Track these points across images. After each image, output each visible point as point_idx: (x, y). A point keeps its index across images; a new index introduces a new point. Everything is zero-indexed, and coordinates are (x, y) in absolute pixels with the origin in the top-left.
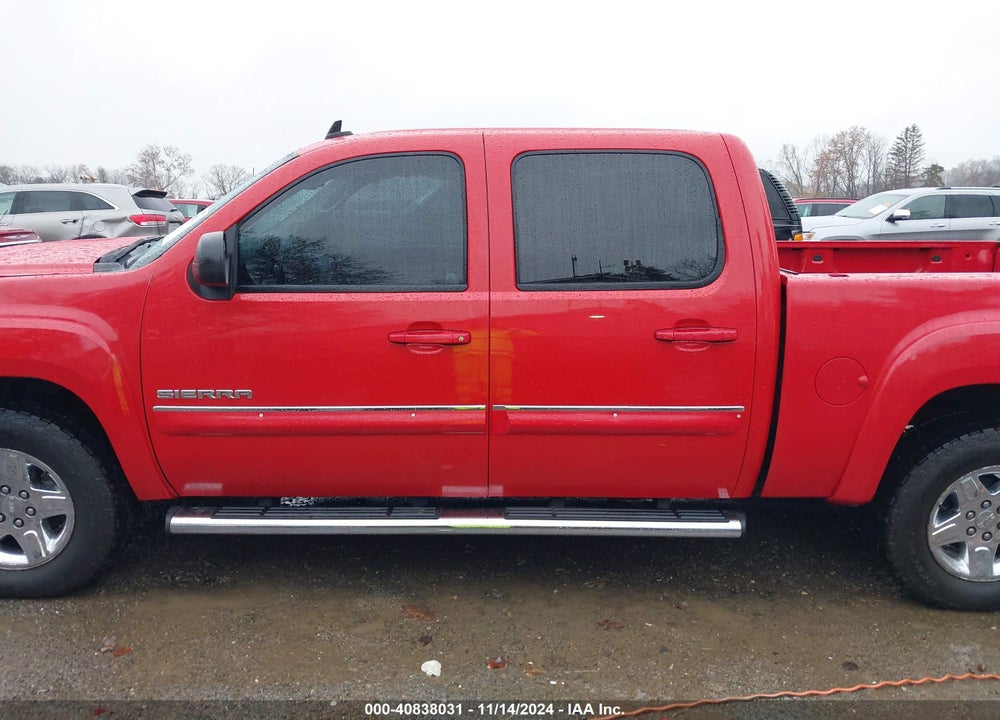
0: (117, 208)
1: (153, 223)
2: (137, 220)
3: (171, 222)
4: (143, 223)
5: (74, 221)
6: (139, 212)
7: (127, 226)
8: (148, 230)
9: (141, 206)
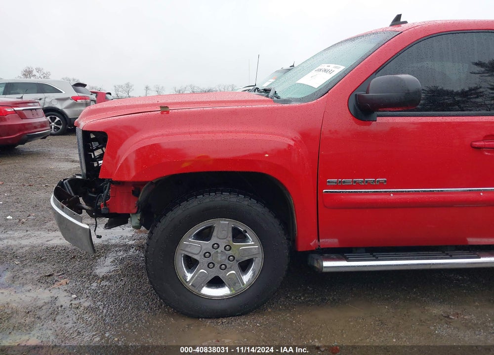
0: (64, 92)
1: (83, 101)
2: (76, 99)
3: (92, 101)
4: (78, 101)
5: (40, 99)
6: (76, 94)
7: (70, 102)
8: (81, 105)
9: (77, 91)
